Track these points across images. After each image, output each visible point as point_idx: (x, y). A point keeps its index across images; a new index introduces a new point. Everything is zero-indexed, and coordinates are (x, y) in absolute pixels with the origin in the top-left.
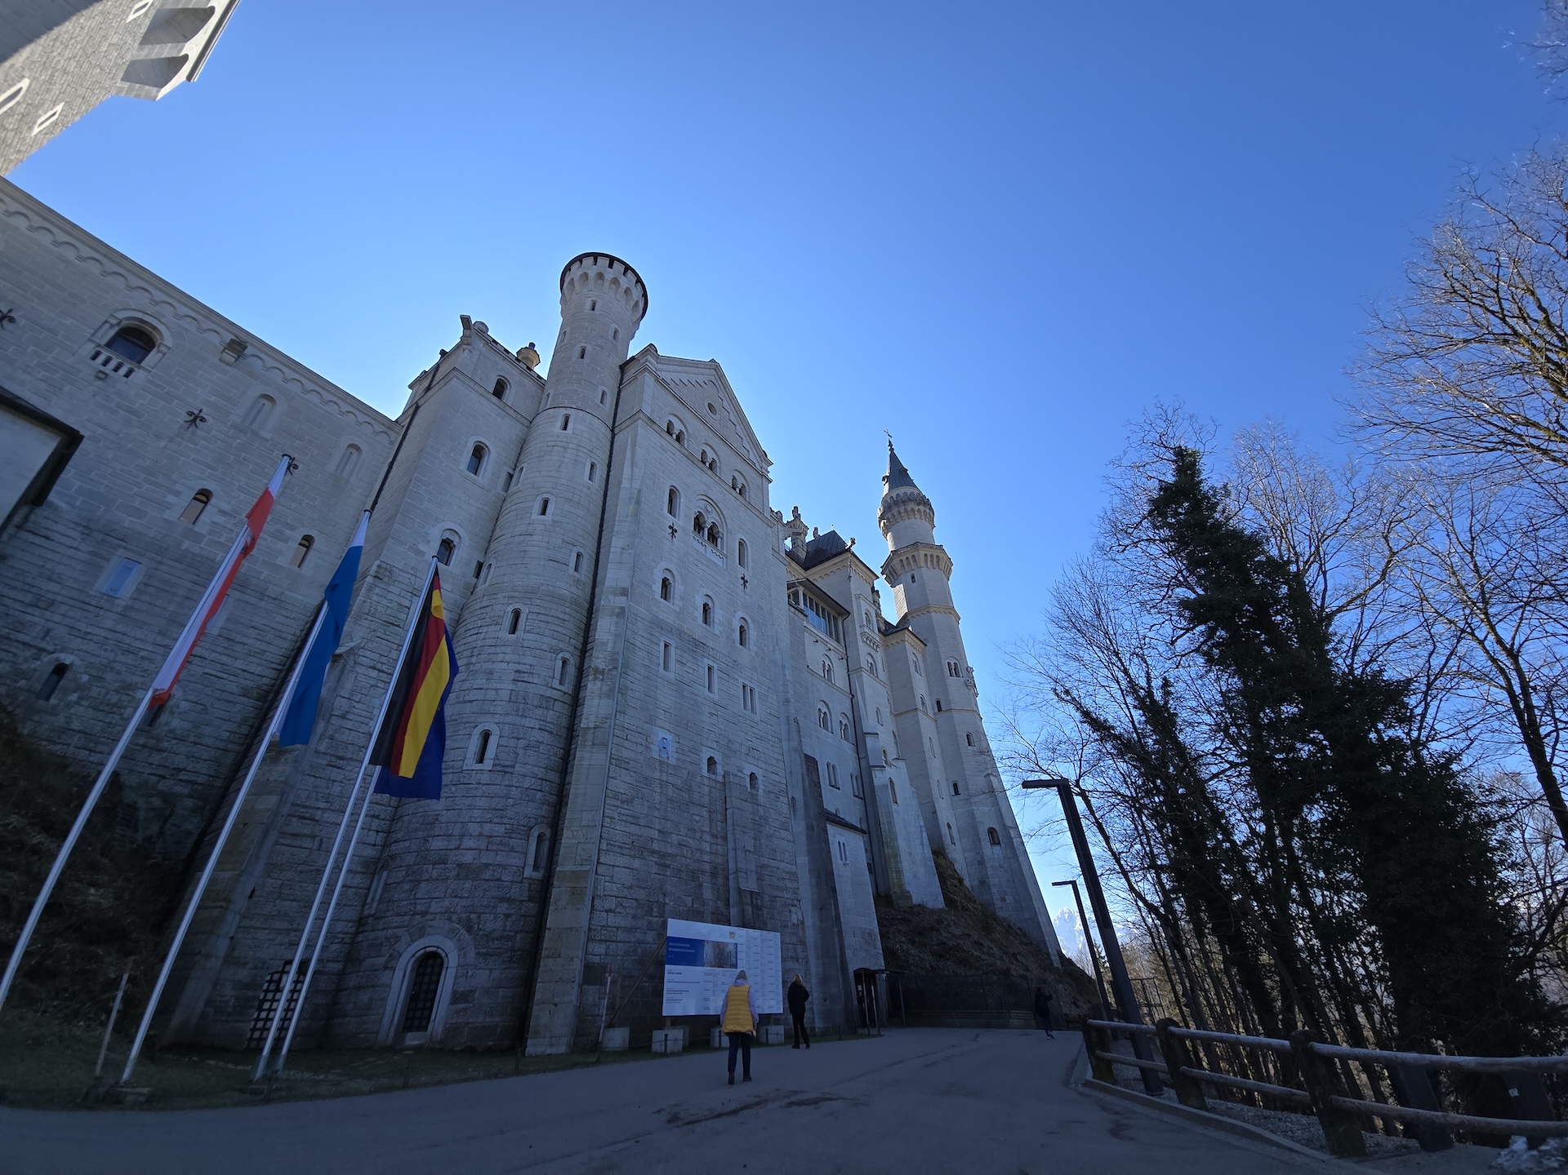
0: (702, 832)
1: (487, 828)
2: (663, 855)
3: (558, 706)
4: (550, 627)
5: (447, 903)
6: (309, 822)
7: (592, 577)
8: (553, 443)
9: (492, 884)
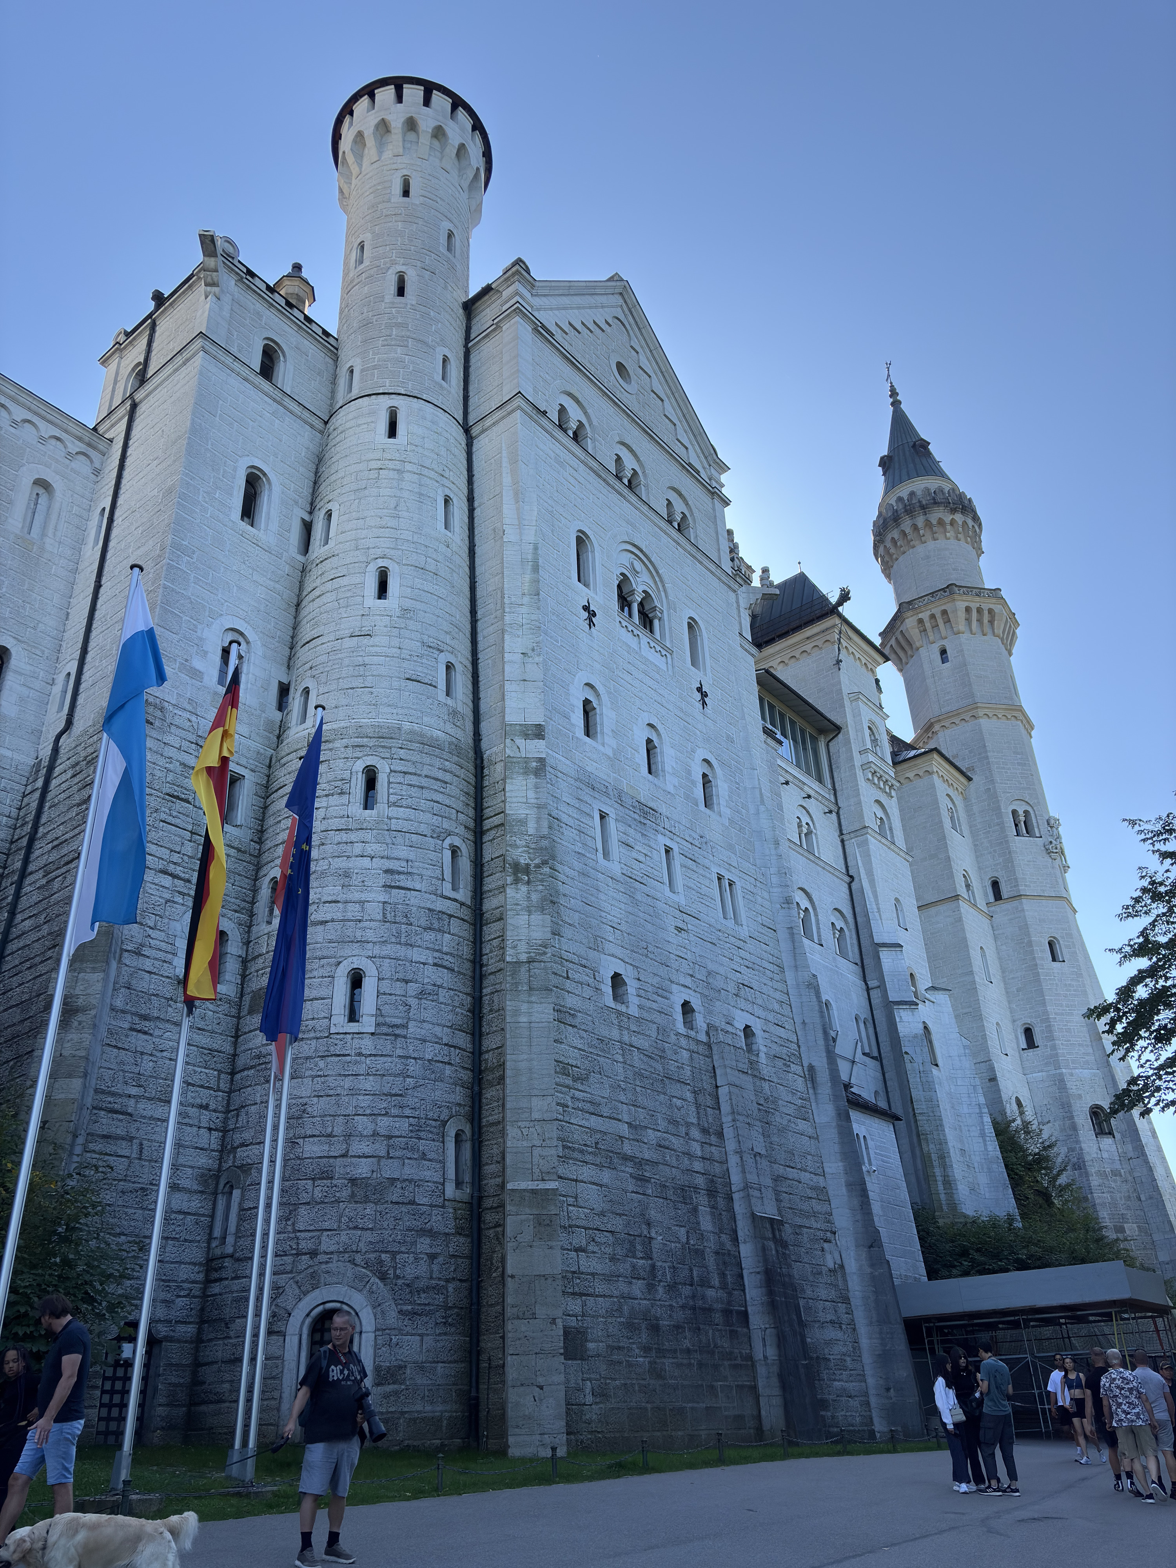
0: (688, 1125)
1: (384, 1124)
2: (640, 1163)
3: (455, 926)
4: (427, 794)
5: (344, 1238)
6: (121, 1117)
7: (471, 704)
8: (378, 464)
9: (404, 1209)
